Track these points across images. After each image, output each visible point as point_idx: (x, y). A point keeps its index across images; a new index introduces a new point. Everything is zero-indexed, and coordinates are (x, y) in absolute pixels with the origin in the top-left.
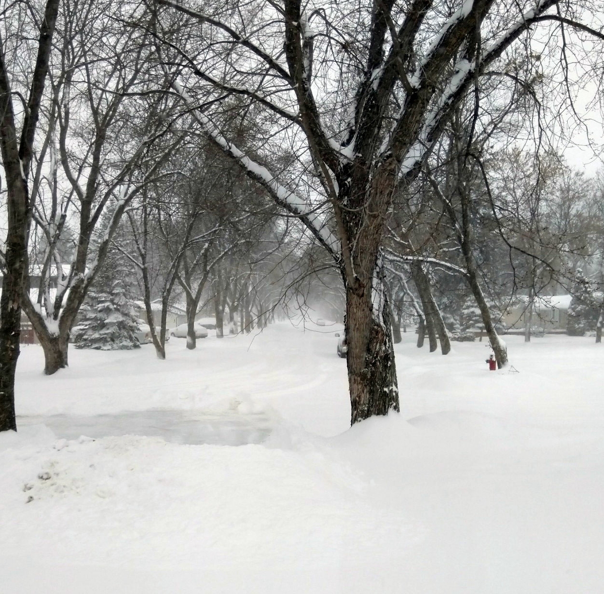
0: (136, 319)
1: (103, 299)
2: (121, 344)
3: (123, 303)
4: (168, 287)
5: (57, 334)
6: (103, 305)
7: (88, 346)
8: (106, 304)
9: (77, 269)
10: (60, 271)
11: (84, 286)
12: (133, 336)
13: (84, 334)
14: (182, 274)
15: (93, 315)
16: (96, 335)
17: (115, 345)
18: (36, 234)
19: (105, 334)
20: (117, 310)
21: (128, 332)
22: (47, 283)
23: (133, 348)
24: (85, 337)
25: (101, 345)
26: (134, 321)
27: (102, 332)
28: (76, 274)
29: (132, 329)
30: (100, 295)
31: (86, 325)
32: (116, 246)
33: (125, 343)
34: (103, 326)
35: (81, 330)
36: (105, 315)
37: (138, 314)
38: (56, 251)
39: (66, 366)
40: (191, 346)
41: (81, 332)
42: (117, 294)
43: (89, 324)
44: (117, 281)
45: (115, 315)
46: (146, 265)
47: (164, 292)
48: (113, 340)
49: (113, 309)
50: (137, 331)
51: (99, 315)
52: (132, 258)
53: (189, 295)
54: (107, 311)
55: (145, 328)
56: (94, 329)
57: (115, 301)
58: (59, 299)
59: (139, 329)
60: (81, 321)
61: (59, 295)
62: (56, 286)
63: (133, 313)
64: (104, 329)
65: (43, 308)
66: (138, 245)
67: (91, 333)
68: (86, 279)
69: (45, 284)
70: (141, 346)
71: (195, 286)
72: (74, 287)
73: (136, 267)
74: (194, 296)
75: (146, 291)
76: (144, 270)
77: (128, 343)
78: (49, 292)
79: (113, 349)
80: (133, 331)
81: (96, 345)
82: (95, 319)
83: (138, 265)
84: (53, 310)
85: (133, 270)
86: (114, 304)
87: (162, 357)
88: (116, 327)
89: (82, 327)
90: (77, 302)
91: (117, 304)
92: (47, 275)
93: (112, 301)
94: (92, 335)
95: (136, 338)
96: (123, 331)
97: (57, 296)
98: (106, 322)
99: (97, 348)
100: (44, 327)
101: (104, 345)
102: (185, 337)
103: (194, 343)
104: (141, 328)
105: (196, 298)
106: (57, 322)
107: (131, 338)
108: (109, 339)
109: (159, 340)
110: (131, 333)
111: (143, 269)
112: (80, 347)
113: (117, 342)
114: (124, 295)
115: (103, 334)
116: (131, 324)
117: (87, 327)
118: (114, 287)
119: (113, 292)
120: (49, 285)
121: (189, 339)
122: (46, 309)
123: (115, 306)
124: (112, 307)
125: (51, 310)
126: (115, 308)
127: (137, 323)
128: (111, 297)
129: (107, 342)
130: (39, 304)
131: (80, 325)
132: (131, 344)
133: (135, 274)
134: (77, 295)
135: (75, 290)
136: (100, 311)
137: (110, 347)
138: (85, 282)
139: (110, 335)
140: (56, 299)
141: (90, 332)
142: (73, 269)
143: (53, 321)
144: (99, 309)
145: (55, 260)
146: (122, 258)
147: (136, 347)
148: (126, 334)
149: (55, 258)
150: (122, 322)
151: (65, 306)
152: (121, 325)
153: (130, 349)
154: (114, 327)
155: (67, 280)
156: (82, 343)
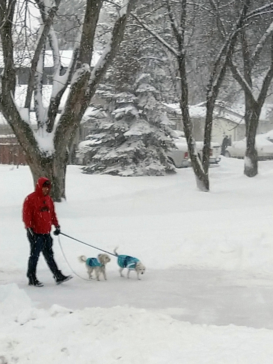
0: (170, 130)
1: (123, 101)
2: (148, 168)
3: (152, 107)
4: (215, 84)
5: (50, 153)
6: (123, 109)
7: (101, 170)
8: (128, 109)
9: (80, 59)
10: (58, 62)
11: (90, 82)
12: (166, 155)
13: (95, 153)
14: (238, 62)
15: (109, 125)
16: (113, 154)
17: (138, 169)
18: (26, 8)
19: (125, 152)
20: (142, 116)
21: (158, 150)
22: (39, 79)
23: (164, 173)
24: (96, 156)
25: (119, 168)
26: (167, 134)
27: (121, 149)
28: (79, 66)
29: (164, 145)
30: (119, 95)
31: (99, 140)
32: (141, 24)
33: (153, 166)
34: (122, 140)
35: (91, 146)
36: (126, 125)
37: (174, 123)
38: (52, 32)
39: (62, 199)
40: (251, 172)
41: (91, 149)
42: (142, 94)
43: (103, 138)
44: (143, 75)
45: (140, 125)
46: (183, 50)
47: (208, 91)
48: (135, 161)
49: (137, 116)
50: (171, 149)
51: (117, 125)
52: (163, 40)
53: (248, 95)
54: (129, 118)
55: (182, 144)
56: (110, 144)
57: (141, 105)
58: (55, 102)
59: (174, 146)
60: (91, 133)
61: (55, 96)
62: (51, 82)
63: (166, 121)
64: (123, 146)
65: (33, 114)
66: (172, 21)
67: (106, 152)
68: (93, 73)
69: (35, 80)
70: (177, 170)
71: (258, 81)
72: (76, 84)
73: (169, 54)
74: (256, 97)
75: (183, 89)
76: (181, 59)
77: (157, 166)
78: (41, 92)
79: (135, 174)
80: (165, 147)
81: (113, 169)
82: (111, 130)
83: (171, 51)
84: (46, 118)
85: (164, 59)
86: (138, 108)
87: (204, 188)
88: (141, 143)
89: (93, 142)
90: (80, 106)
91: (142, 108)
92: (39, 68)
93: (135, 104)
94: (106, 154)
95: (170, 158)
96: (150, 148)
97: (52, 98)
98: (125, 134)
99: (112, 173)
100: (34, 143)
101: (124, 169)
102: (243, 158)
103: (256, 166)
104: (177, 144)
105: (259, 99)
106: (52, 135)
107: (162, 160)
108: (130, 161)
109: (200, 163)
110: (163, 151)
111: (179, 57)
112: (89, 171)
113: (141, 164)
114: (155, 95)
115: (123, 153)
116: (163, 138)
117: (100, 142)
118: (139, 84)
119: (138, 90)
120: (42, 82)
121: (246, 161)
122: (37, 117)
123: (141, 111)
124: (135, 112)
125: (45, 117)
126: (140, 114)
127: (171, 137)
128: (135, 98)
129: (127, 163)
130: (27, 109)
131: (89, 138)
132: (162, 167)
133: (167, 63)
134: (81, 96)
135: (77, 89)
136: (119, 119)
137: (132, 172)
138: (92, 77)
139: (132, 155)
140: (52, 102)
141: (104, 150)
142: (75, 58)
143: (46, 133)
144: (117, 116)
145: (51, 45)
146: (149, 41)
147: (170, 171)
148: (155, 152)
149: (51, 42)
150: (149, 135)
151: (63, 112)
152: (148, 139)
153: (161, 175)
154: (138, 142)
155: (67, 74)
156: (92, 166)
